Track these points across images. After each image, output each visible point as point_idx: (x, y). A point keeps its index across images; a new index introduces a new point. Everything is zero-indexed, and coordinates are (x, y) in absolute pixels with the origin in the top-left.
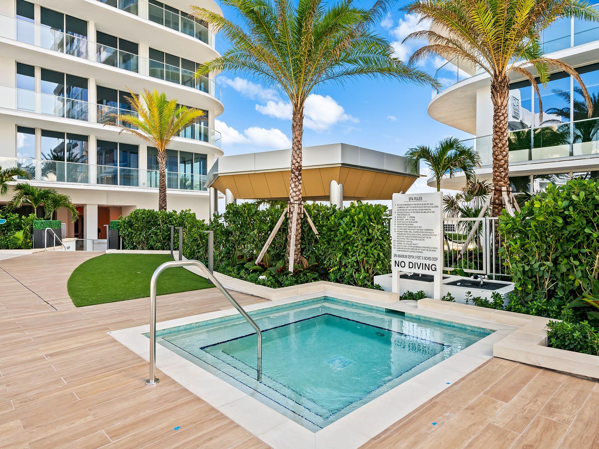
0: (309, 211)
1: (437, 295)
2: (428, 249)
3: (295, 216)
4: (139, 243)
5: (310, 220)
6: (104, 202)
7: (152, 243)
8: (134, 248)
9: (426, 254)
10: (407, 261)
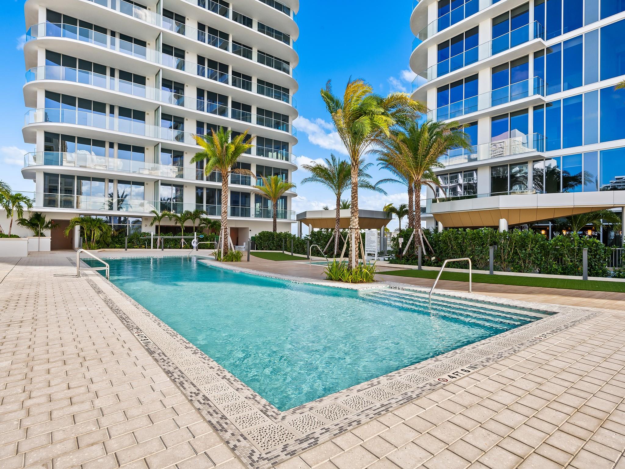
0: (342, 234)
1: (376, 259)
2: (374, 246)
3: (337, 236)
4: (264, 247)
5: (342, 237)
6: (234, 226)
7: (271, 247)
8: (263, 249)
9: (373, 248)
10: (369, 250)
